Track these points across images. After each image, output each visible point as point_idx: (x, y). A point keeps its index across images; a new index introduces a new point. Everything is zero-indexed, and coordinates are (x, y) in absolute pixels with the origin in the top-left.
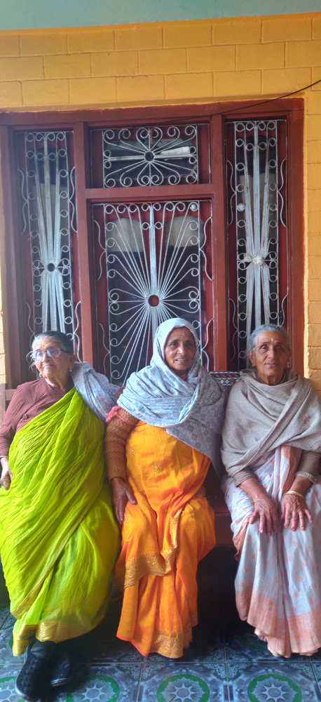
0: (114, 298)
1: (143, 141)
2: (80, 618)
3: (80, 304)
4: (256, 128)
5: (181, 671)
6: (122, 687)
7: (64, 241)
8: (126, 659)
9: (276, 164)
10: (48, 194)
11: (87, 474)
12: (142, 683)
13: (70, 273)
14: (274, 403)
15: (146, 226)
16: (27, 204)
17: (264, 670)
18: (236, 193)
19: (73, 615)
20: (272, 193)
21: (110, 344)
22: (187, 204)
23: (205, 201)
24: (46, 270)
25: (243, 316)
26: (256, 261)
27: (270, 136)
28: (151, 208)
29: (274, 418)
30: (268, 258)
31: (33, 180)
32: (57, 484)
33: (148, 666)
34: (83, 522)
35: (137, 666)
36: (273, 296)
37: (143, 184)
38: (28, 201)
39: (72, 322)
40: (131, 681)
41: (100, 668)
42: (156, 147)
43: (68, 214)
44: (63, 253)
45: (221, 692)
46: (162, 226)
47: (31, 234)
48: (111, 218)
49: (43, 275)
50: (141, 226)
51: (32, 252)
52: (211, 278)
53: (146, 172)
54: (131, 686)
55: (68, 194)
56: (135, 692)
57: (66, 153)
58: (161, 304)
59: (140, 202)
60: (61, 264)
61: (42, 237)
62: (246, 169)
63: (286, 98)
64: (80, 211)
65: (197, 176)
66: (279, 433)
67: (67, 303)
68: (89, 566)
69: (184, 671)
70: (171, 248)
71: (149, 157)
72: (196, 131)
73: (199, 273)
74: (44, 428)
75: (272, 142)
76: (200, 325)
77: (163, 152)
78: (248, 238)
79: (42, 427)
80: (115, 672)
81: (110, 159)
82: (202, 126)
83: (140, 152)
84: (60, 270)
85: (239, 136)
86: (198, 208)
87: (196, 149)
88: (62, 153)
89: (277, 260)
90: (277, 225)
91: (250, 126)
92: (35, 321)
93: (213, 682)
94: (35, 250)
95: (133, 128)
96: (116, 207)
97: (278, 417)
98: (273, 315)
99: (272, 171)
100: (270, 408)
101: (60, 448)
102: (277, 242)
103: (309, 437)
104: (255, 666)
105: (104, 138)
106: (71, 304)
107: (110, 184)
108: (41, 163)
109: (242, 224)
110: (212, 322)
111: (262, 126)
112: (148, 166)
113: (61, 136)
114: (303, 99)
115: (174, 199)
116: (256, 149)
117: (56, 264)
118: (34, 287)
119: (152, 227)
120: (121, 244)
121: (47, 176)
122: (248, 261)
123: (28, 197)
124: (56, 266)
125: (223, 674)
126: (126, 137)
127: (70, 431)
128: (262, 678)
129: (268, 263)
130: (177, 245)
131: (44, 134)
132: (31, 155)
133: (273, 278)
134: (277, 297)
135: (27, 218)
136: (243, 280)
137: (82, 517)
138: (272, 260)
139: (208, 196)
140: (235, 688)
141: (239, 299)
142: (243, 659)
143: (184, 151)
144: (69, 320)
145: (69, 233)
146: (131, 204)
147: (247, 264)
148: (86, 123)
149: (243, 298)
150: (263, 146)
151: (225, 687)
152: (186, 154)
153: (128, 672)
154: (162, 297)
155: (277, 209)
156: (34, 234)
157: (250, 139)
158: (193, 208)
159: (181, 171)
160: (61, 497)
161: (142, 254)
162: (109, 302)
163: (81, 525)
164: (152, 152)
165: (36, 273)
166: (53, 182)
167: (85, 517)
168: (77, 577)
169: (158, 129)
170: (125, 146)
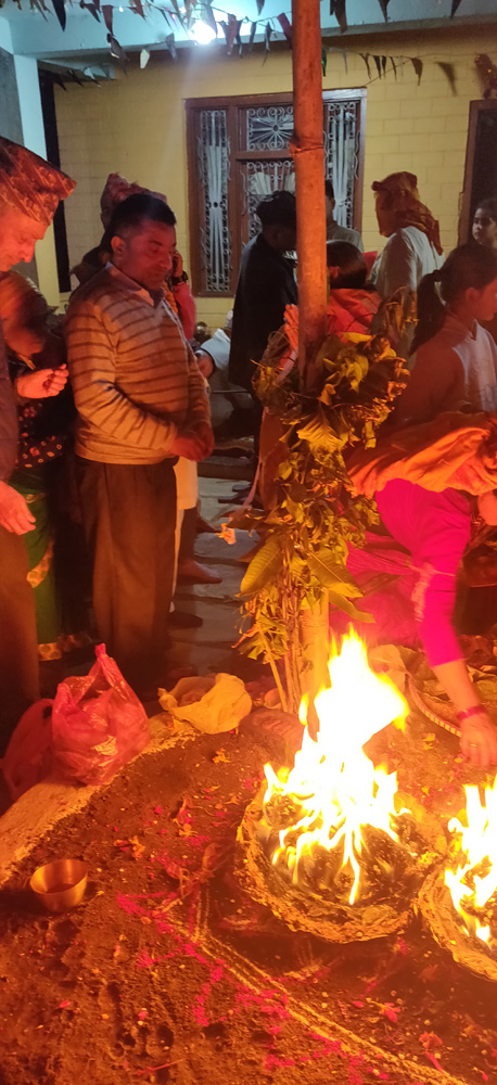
1: (272, 116)
4: (342, 108)
7: (223, 187)
9: (353, 135)
10: (214, 154)
13: (227, 209)
15: (272, 178)
16: (202, 161)
18: (327, 156)
20: (350, 157)
24: (213, 207)
28: (276, 165)
30: (345, 201)
31: (205, 143)
37: (271, 148)
42: (280, 121)
44: (223, 195)
46: (282, 178)
47: (203, 182)
48: (252, 172)
49: (211, 209)
50: (269, 177)
51: (204, 194)
53: (273, 139)
55: (226, 154)
59: (269, 161)
60: (221, 203)
61: (210, 184)
62: (334, 138)
67: (225, 229)
71: (276, 128)
77: (284, 124)
81: (252, 130)
83: (270, 125)
84: (221, 207)
85: (331, 114)
88: (223, 125)
89: (352, 202)
91: (338, 107)
92: (206, 241)
94: (206, 192)
95: (265, 108)
96: (254, 163)
99: (351, 139)
102: (352, 190)
105: (248, 115)
107: (251, 147)
108: (210, 132)
111: (346, 106)
112: (275, 135)
113: (223, 114)
116: (341, 123)
118: (205, 218)
119: (276, 178)
121: (214, 142)
123: (203, 156)
124: (218, 204)
126: (262, 113)
129: (346, 204)
131: (212, 112)
132: (204, 127)
133: (349, 214)
135: (201, 171)
138: (348, 202)
145: (226, 181)
146: (264, 162)
155: (353, 167)
156: (206, 181)
164: (278, 125)
165: (207, 208)
166: (217, 145)
169: (281, 109)
170: (261, 120)
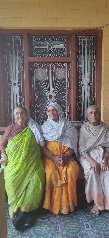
0: (37, 96)
1: (47, 41)
2: (35, 204)
3: (25, 98)
4: (86, 39)
5: (70, 220)
6: (52, 227)
7: (19, 75)
8: (50, 217)
9: (93, 52)
10: (14, 59)
11: (35, 156)
12: (58, 225)
13: (21, 86)
14: (96, 131)
15: (48, 71)
16: (6, 62)
17: (97, 218)
18: (79, 61)
19: (33, 203)
20: (91, 62)
21: (35, 111)
22: (63, 64)
23: (69, 63)
24: (13, 85)
25: (81, 103)
26: (85, 84)
27: (91, 42)
28: (50, 65)
29: (96, 136)
30: (89, 83)
31: (9, 53)
32: (26, 159)
33: (58, 219)
34: (36, 172)
35: (55, 220)
36: (91, 96)
37: (48, 56)
38: (6, 61)
39: (22, 104)
40: (54, 224)
41: (42, 221)
42: (52, 44)
43: (21, 66)
44: (19, 80)
45: (85, 226)
46: (54, 71)
47: (7, 72)
48: (36, 68)
49: (12, 87)
50: (47, 71)
51: (8, 79)
52: (70, 89)
53: (49, 52)
54: (54, 226)
55: (21, 59)
56: (56, 228)
57: (20, 44)
58: (53, 98)
59: (47, 63)
60: (18, 83)
61: (11, 74)
62: (83, 54)
63: (97, 29)
64: (25, 65)
65: (66, 54)
66: (98, 141)
67: (20, 97)
68: (38, 187)
69: (71, 220)
70: (57, 79)
72: (66, 39)
73: (66, 88)
74: (19, 140)
75: (91, 44)
76: (66, 105)
77: (55, 46)
78: (83, 76)
79: (18, 140)
80: (48, 222)
81: (36, 47)
82: (68, 37)
83: (47, 45)
84: (18, 85)
85: (81, 41)
86: (66, 66)
87: (66, 45)
88: (19, 44)
89: (92, 84)
90: (92, 72)
91: (84, 38)
92: (9, 103)
93: (81, 223)
94: (9, 78)
95: (44, 36)
96: (38, 64)
97: (97, 136)
98: (91, 102)
99: (91, 54)
100: (95, 133)
101: (26, 147)
102: (92, 78)
103: (107, 143)
104: (94, 217)
105: (34, 40)
106: (22, 98)
107: (36, 56)
108: (11, 47)
109: (81, 71)
110: (70, 104)
111: (88, 38)
112: (50, 50)
113: (19, 38)
114: (102, 30)
115: (58, 62)
116: (86, 46)
117: (17, 83)
118: (8, 91)
119: (50, 71)
120: (40, 77)
121: (14, 52)
122: (83, 84)
123: (7, 59)
124: (16, 84)
125: (84, 220)
126: (42, 40)
127: (28, 141)
128: (97, 221)
129: (89, 85)
130: (59, 78)
131: (12, 37)
132: (8, 44)
133: (91, 90)
134: (92, 96)
135: (6, 67)
136: (81, 90)
137: (35, 170)
138: (91, 84)
139: (70, 62)
140: (89, 224)
141: (79, 97)
142: (89, 215)
143: (62, 46)
144: (21, 103)
145: (21, 72)
146: (43, 63)
147: (82, 85)
148: (28, 34)
149: (81, 96)
150: (88, 45)
151: (86, 224)
152: (62, 47)
153: (52, 222)
154: (53, 96)
155: (92, 67)
156: (9, 72)
157: (84, 43)
158: (65, 65)
159: (61, 53)
160: (27, 164)
161: (47, 81)
162: (35, 97)
163: (35, 173)
164: (51, 46)
165: (9, 86)
166: (16, 54)
167: (36, 170)
168: (34, 191)
169: (53, 38)
170: (41, 43)
